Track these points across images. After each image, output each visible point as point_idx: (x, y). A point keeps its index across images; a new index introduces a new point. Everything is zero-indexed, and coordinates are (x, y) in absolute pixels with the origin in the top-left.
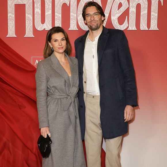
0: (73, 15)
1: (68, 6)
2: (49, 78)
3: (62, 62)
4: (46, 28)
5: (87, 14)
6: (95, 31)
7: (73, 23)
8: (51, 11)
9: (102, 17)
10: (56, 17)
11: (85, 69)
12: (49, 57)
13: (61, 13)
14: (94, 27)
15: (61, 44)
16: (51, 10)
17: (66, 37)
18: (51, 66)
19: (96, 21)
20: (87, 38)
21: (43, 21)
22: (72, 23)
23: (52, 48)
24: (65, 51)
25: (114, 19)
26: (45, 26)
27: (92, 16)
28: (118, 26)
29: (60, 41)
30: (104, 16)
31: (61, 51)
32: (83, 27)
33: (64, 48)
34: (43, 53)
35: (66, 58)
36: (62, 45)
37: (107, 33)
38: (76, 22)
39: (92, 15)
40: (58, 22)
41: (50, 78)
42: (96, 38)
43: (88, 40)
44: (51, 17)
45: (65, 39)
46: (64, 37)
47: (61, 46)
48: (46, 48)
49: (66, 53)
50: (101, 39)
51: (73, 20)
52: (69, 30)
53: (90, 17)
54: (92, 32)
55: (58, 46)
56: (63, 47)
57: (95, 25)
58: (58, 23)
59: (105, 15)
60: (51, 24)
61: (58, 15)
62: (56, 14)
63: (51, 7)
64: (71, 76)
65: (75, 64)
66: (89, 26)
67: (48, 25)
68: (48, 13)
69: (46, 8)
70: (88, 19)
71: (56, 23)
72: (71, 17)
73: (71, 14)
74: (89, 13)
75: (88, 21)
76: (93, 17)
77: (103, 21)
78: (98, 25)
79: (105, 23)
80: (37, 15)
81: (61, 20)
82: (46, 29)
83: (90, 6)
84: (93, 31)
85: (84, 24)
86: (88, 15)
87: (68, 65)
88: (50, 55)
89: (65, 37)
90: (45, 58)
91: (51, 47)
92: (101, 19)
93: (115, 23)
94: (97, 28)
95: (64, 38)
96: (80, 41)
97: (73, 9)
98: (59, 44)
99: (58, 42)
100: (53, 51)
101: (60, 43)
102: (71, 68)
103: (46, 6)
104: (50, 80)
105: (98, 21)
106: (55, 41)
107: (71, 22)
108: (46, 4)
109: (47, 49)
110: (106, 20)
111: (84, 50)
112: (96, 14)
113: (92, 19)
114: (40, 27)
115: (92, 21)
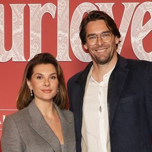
0: (63, 34)
1: (54, 18)
4: (14, 58)
5: (89, 35)
10: (31, 39)
12: (26, 108)
13: (41, 30)
15: (47, 84)
16: (23, 25)
17: (59, 73)
18: (29, 126)
19: (106, 46)
20: (89, 76)
21: (8, 46)
22: (60, 48)
23: (32, 91)
25: (137, 42)
26: (12, 54)
28: (144, 55)
30: (119, 36)
31: (48, 96)
32: (79, 55)
36: (49, 85)
37: (125, 67)
38: (67, 47)
39: (99, 36)
40: (35, 46)
42: (105, 75)
43: (90, 80)
45: (56, 77)
46: (55, 72)
51: (63, 44)
53: (95, 40)
54: (98, 67)
55: (43, 87)
56: (51, 90)
57: (106, 55)
58: (35, 48)
59: (121, 33)
60: (23, 51)
61: (35, 34)
62: (31, 32)
63: (22, 20)
64: (63, 144)
65: (70, 122)
67: (18, 52)
68: (18, 30)
69: (13, 21)
70: (92, 43)
71: (32, 49)
72: (59, 38)
73: (59, 32)
74: (93, 33)
75: (91, 47)
76: (101, 39)
77: (117, 45)
79: (119, 50)
81: (41, 43)
82: (14, 60)
83: (95, 21)
85: (82, 51)
86: (92, 36)
88: (26, 105)
91: (31, 88)
93: (138, 48)
97: (62, 23)
98: (45, 83)
100: (33, 97)
102: (63, 130)
103: (13, 17)
105: (111, 47)
106: (39, 78)
107: (59, 46)
108: (13, 15)
110: (122, 44)
112: (106, 33)
114: (3, 55)
115: (99, 46)
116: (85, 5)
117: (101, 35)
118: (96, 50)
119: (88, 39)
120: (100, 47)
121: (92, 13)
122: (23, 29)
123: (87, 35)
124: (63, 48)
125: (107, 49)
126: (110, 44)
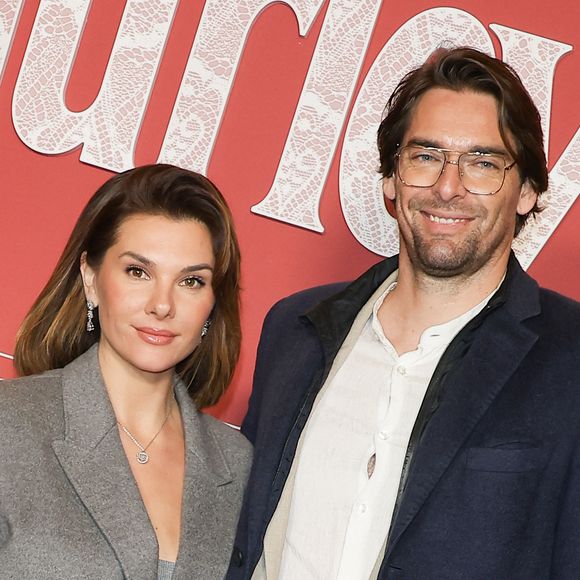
0: (322, 110)
1: (303, 32)
2: (9, 526)
3: (133, 432)
4: (91, 152)
5: (414, 143)
6: (438, 283)
7: (301, 174)
8: (164, 28)
9: (526, 189)
10: (185, 90)
11: (284, 540)
12: (50, 374)
13: (235, 67)
14: (441, 252)
16: (167, 26)
18: (48, 447)
19: (471, 209)
21: (82, 90)
22: (293, 166)
23: (95, 310)
24: (179, 367)
26: (86, 131)
27: (452, 169)
29: (166, 279)
30: (541, 185)
32: (363, 218)
33: (181, 347)
34: (19, 334)
35: (176, 413)
36: (169, 315)
38: (321, 172)
39: (454, 159)
40: (193, 126)
41: (16, 531)
42: (432, 330)
44: (152, 78)
45: (208, 281)
47: (160, 319)
48: (49, 299)
49: (185, 379)
50: (466, 351)
51: (309, 151)
52: (255, 209)
53: (433, 168)
54: (416, 281)
56: (173, 336)
58: (189, 134)
60: (135, 132)
61: (206, 75)
62: (194, 64)
64: (172, 559)
65: (228, 477)
66: (410, 235)
67: (112, 131)
68: (141, 38)
71: (177, 133)
72: (300, 124)
73: (307, 98)
74: (434, 137)
76: (460, 173)
77: (522, 220)
78: (476, 242)
80: (49, 30)
81: (219, 119)
84: (427, 280)
87: (178, 473)
88: (62, 357)
89: (216, 269)
90: (25, 369)
92: (514, 202)
94: (461, 268)
95: (206, 274)
96: (307, 323)
99: (151, 283)
101: (164, 297)
102: (188, 501)
104: (14, 546)
105: (490, 216)
106: (135, 270)
107: (290, 157)
109: (56, 305)
111: (317, 390)
112: (488, 158)
113: (447, 190)
114: (49, 124)
115: (439, 200)
116: (449, 20)
117: (463, 155)
118: (426, 214)
119: (406, 155)
120: (446, 203)
121: (459, 55)
122: (163, 39)
123: (407, 139)
124: (306, 168)
125: (470, 219)
126: (490, 203)
